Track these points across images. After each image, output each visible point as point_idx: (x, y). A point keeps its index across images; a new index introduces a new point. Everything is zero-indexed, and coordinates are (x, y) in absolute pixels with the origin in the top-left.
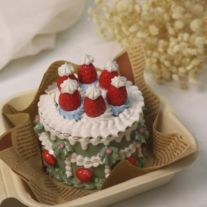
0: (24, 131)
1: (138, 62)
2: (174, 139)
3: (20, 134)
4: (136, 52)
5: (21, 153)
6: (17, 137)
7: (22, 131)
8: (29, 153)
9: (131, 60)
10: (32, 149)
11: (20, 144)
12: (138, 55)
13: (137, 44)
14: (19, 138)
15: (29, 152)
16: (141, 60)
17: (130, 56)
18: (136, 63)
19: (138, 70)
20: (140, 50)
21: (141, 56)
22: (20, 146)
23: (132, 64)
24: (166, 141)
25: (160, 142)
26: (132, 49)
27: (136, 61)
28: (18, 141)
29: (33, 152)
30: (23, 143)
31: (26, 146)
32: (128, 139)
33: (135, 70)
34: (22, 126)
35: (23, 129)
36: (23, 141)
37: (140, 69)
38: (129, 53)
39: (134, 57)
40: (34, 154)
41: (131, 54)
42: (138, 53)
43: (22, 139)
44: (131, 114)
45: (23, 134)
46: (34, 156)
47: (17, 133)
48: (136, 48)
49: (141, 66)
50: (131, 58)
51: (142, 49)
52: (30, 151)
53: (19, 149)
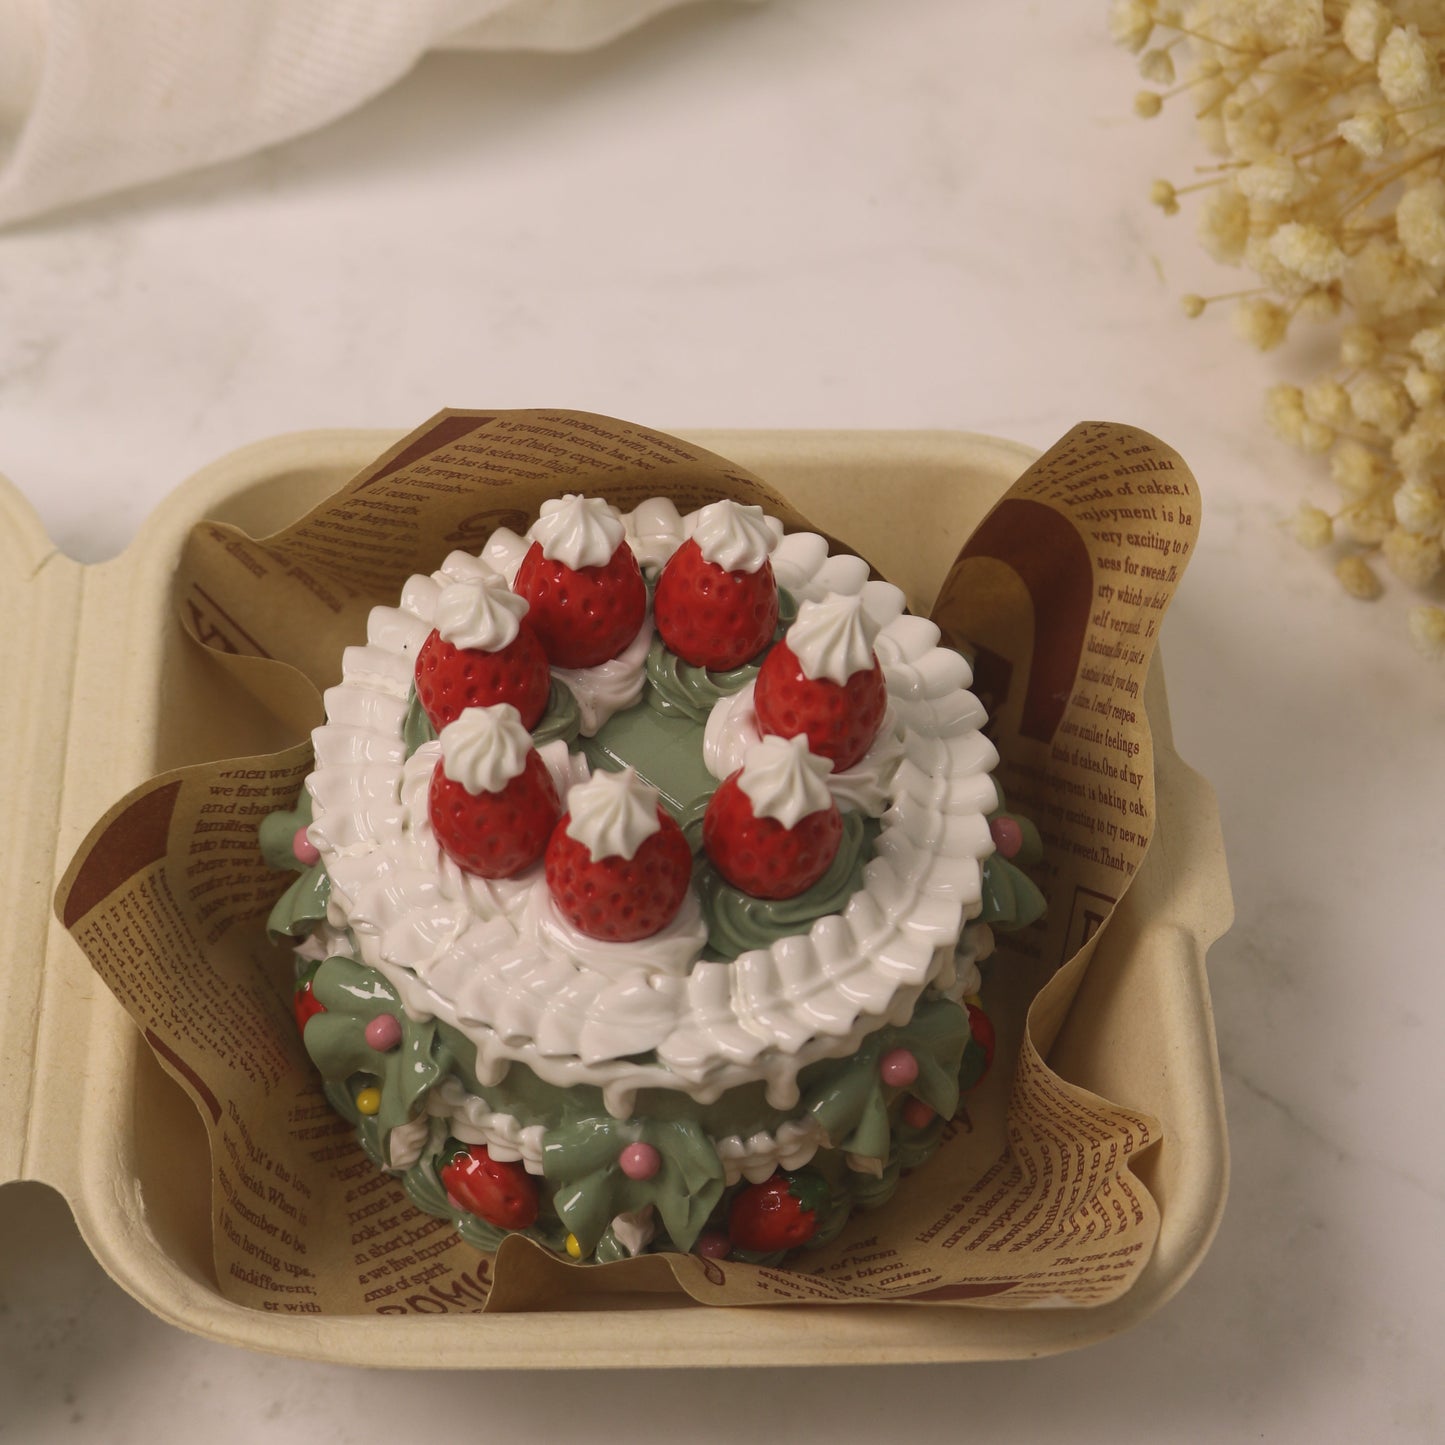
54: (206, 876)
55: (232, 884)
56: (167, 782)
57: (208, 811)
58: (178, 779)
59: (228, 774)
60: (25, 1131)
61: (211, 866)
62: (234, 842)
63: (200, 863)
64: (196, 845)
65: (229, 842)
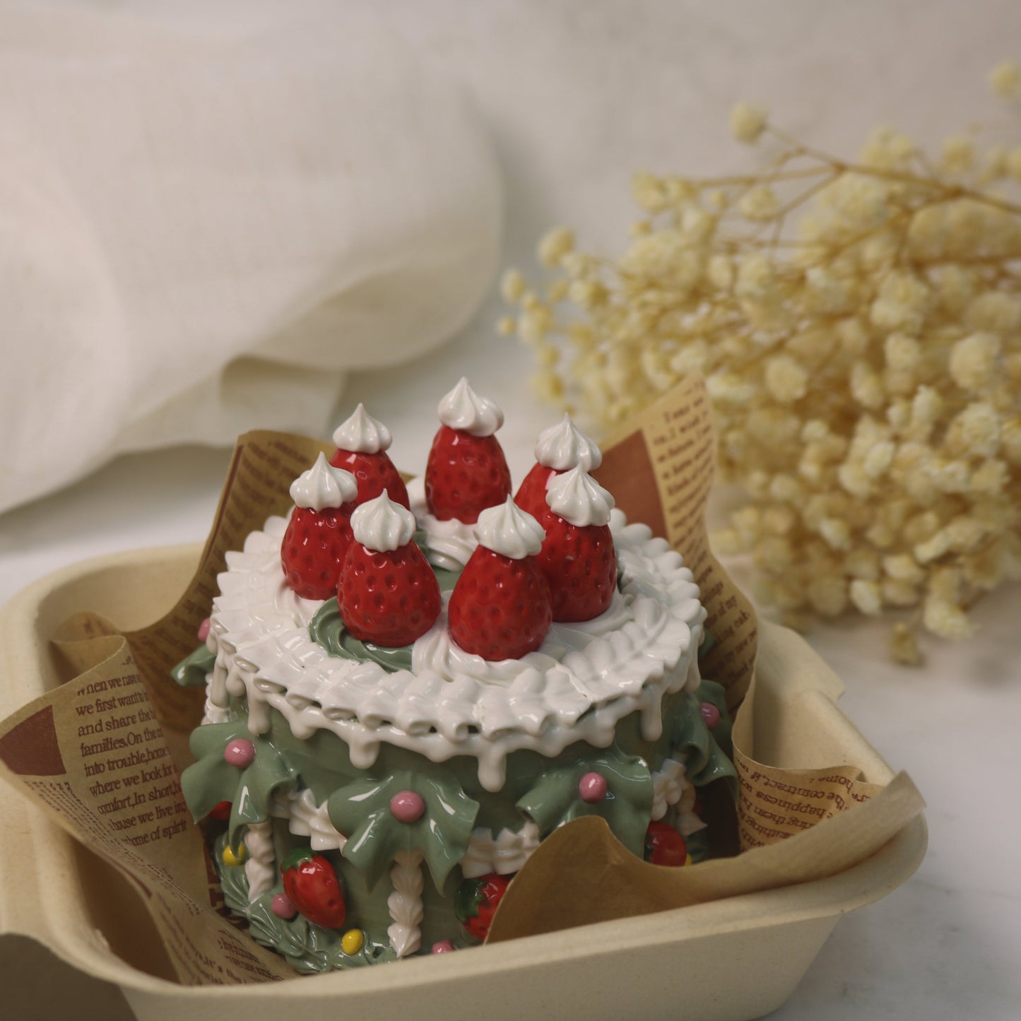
0: (111, 704)
1: (688, 473)
2: (833, 796)
3: (92, 719)
4: (683, 430)
5: (105, 809)
6: (82, 732)
7: (101, 706)
8: (143, 818)
9: (659, 469)
10: (153, 797)
11: (97, 769)
12: (690, 443)
13: (689, 392)
14: (89, 740)
15: (141, 809)
16: (700, 462)
17: (654, 452)
18: (676, 480)
19: (684, 511)
20: (696, 422)
21: (700, 444)
22: (101, 779)
23: (663, 485)
24: (799, 807)
25: (772, 816)
26: (667, 417)
27: (677, 470)
28: (87, 751)
29: (162, 812)
30: (112, 765)
31: (128, 782)
33: (674, 509)
34: (99, 679)
35: (104, 696)
36: (112, 755)
37: (692, 504)
38: (649, 438)
39: (673, 453)
40: (166, 822)
41: (662, 440)
42: (691, 434)
43: (107, 745)
45: (105, 717)
46: (168, 832)
47: (81, 711)
48: (681, 413)
49: (698, 489)
50: (662, 459)
51: (705, 413)
52: (148, 807)
53: (93, 791)
54: (108, 798)
55: (133, 805)
56: (40, 709)
57: (84, 734)
58: (48, 705)
59: (83, 691)
61: (109, 788)
62: (117, 762)
63: (98, 785)
64: (89, 768)
65: (113, 762)
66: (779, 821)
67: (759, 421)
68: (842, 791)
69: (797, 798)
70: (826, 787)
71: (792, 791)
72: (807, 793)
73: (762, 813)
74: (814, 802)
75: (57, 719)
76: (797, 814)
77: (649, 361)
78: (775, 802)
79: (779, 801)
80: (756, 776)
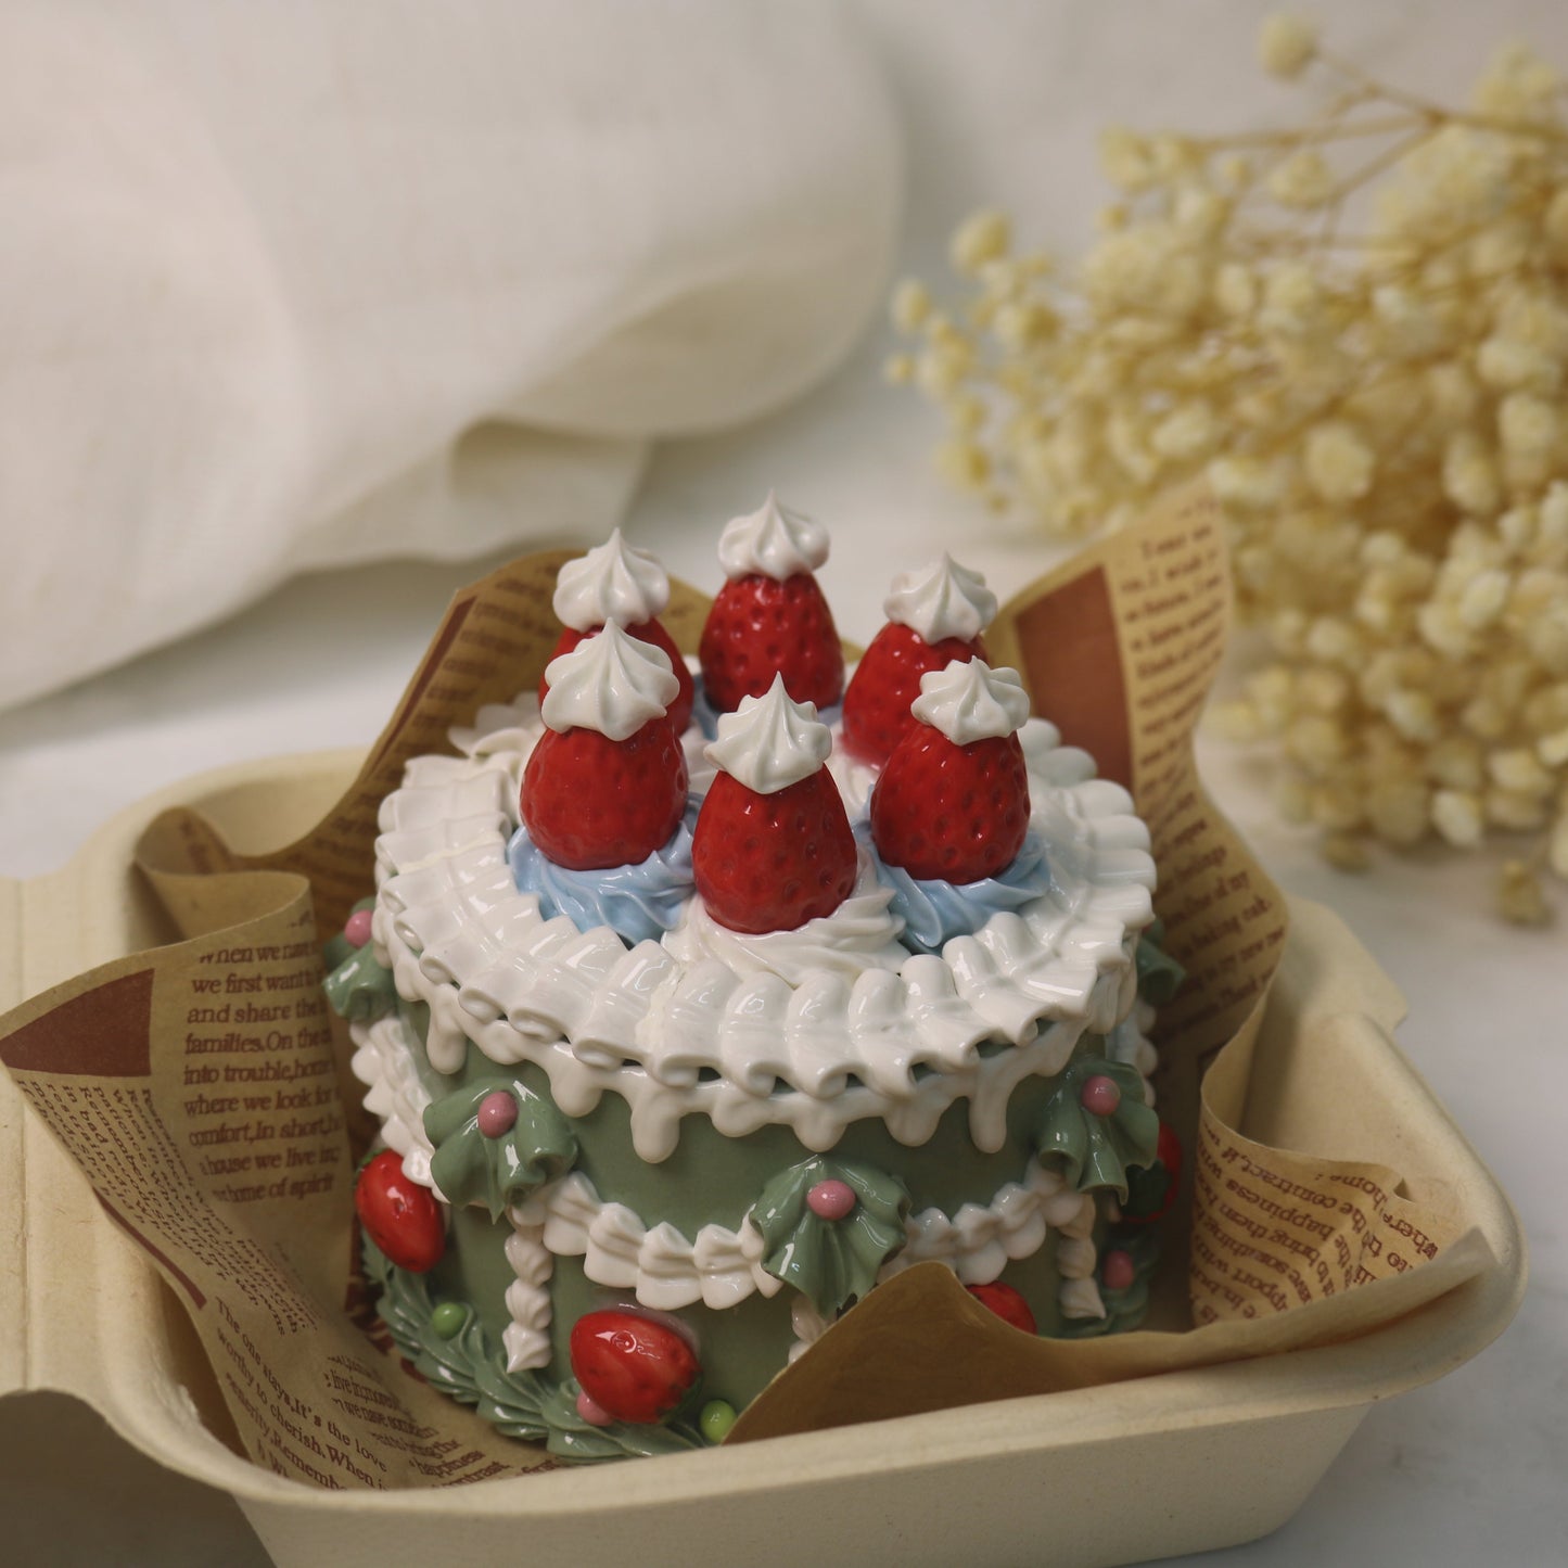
0: (253, 985)
1: (1174, 646)
2: (1349, 1209)
3: (215, 1001)
4: (1172, 574)
5: (201, 1139)
6: (195, 1016)
7: (234, 984)
8: (263, 1162)
9: (1127, 633)
10: (287, 1132)
11: (206, 1075)
12: (1182, 598)
13: (1186, 513)
14: (203, 1031)
15: (263, 1147)
16: (1198, 633)
17: (1121, 603)
18: (1156, 654)
19: (1164, 709)
20: (1195, 564)
21: (1200, 604)
22: (208, 1091)
23: (1131, 660)
24: (1292, 1215)
25: (1248, 1223)
26: (1146, 549)
27: (1158, 638)
28: (195, 1046)
29: (295, 1158)
30: (231, 1074)
31: (252, 1104)
32: (991, 1130)
33: (1147, 702)
34: (241, 942)
35: (243, 970)
36: (235, 1059)
37: (1178, 701)
38: (1115, 579)
39: (1153, 608)
40: (300, 1173)
41: (1133, 586)
42: (1185, 583)
43: (230, 1043)
44: (1037, 955)
45: (238, 1001)
46: (299, 1189)
47: (200, 987)
48: (1170, 545)
49: (1191, 679)
50: (1132, 617)
51: (1212, 555)
52: (277, 1146)
53: (190, 1109)
54: (213, 1121)
55: (252, 1140)
56: (134, 970)
57: (196, 1020)
58: (147, 968)
59: (210, 957)
60: (24, 1344)
61: (217, 1107)
62: (241, 1071)
63: (201, 1099)
64: (192, 1072)
65: (234, 1070)
66: (1257, 1232)
67: (1295, 531)
68: (1365, 1203)
69: (1290, 1201)
70: (1341, 1192)
71: (1286, 1187)
72: (1309, 1195)
73: (1232, 1215)
74: (1318, 1213)
75: (157, 991)
76: (1287, 1226)
77: (1119, 433)
78: (1255, 1201)
79: (1261, 1201)
80: (1231, 1154)
